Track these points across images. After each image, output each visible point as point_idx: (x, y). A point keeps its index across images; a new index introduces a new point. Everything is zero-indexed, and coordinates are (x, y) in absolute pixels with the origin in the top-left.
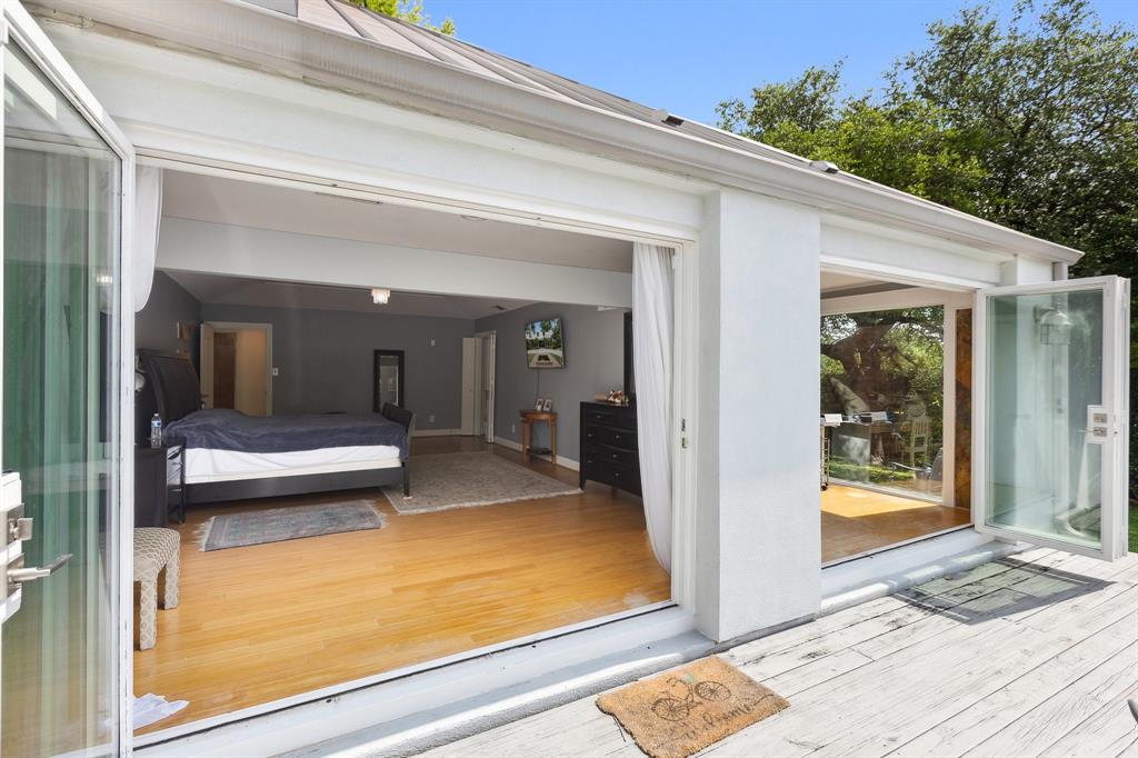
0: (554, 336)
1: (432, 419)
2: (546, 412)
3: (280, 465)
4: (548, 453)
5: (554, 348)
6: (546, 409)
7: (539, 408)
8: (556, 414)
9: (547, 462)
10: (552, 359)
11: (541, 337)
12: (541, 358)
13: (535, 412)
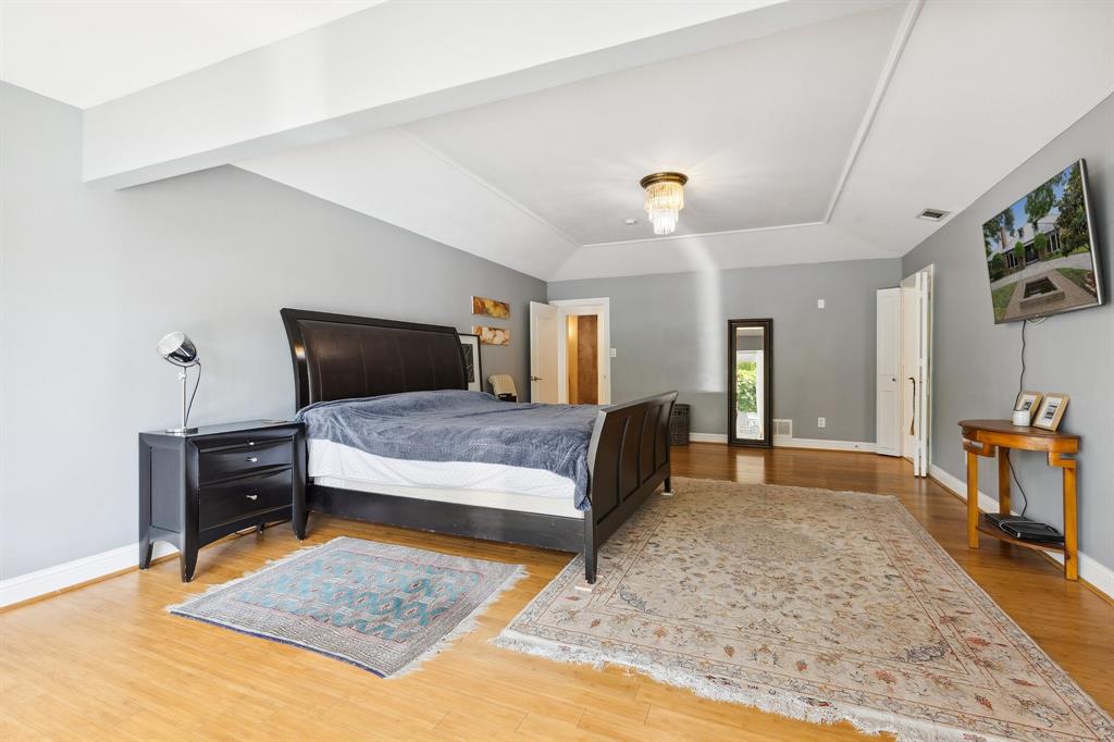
0: (1062, 223)
1: (822, 422)
2: (1045, 432)
3: (407, 479)
4: (1054, 540)
5: (1066, 253)
6: (1042, 421)
7: (1022, 418)
8: (1079, 439)
9: (1052, 562)
10: (1060, 284)
11: (1029, 236)
12: (1031, 288)
13: (1008, 429)
